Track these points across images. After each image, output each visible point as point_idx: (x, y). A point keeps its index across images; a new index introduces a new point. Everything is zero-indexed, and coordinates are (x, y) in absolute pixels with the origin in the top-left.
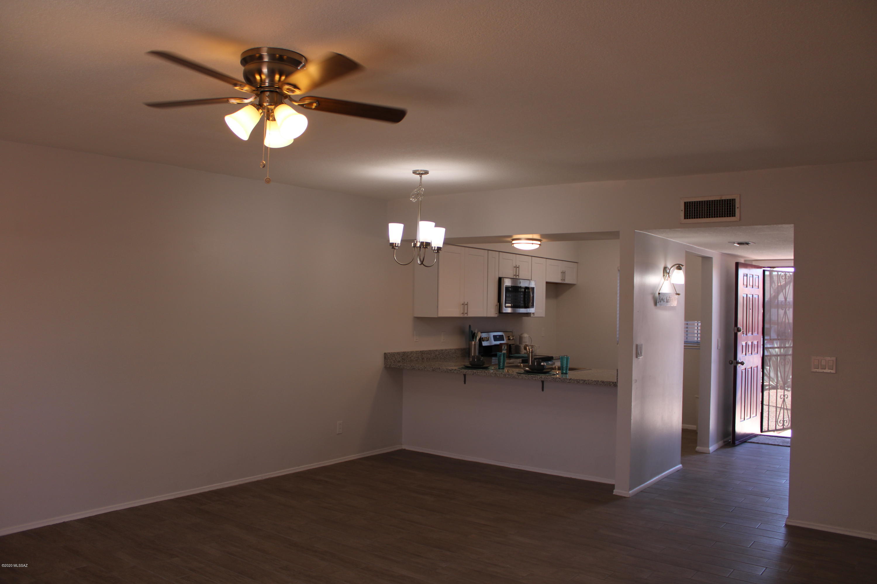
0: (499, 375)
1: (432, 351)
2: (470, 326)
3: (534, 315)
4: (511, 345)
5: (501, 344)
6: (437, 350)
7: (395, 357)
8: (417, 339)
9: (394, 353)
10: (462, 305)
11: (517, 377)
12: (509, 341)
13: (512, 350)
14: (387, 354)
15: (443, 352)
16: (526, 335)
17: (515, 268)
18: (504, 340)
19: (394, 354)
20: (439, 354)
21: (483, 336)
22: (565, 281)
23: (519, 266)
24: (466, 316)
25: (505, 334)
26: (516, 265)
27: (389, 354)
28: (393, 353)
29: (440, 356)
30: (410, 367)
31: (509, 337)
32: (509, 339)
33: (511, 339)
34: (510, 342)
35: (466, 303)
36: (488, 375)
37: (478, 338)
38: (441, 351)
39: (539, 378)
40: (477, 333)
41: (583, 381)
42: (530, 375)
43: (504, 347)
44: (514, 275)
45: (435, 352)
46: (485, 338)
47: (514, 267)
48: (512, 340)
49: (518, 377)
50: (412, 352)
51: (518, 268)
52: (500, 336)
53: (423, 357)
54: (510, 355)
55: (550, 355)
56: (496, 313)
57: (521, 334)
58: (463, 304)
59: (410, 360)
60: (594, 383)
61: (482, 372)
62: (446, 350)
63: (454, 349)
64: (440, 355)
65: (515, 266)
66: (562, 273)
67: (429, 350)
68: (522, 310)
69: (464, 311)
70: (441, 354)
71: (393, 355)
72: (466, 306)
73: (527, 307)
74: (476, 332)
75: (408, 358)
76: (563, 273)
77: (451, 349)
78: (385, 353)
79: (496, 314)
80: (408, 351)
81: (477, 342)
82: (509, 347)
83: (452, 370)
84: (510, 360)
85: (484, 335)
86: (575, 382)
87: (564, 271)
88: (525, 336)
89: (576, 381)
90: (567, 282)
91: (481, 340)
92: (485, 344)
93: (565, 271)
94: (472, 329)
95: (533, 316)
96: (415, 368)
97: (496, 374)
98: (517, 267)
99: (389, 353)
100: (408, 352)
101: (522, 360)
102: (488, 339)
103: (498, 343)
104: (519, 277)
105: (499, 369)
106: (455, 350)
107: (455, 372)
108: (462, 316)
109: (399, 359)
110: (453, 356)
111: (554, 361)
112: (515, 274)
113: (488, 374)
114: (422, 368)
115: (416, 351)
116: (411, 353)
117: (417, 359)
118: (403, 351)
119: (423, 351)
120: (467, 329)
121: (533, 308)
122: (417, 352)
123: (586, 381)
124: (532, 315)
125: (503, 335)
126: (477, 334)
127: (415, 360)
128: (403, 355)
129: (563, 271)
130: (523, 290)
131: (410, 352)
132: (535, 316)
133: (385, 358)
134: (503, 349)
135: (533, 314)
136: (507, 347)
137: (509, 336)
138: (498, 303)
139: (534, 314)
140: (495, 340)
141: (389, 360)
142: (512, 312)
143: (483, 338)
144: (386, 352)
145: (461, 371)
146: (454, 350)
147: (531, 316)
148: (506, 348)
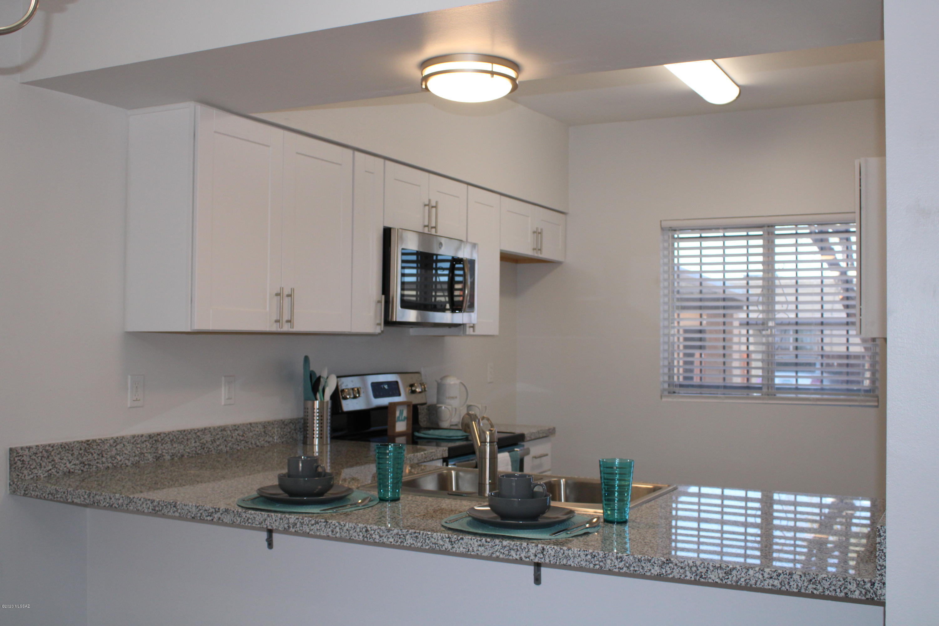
0: (381, 536)
1: (191, 431)
2: (306, 359)
3: (474, 331)
4: (418, 406)
5: (391, 404)
6: (205, 429)
7: (53, 460)
8: (137, 400)
9: (49, 445)
10: (276, 298)
11: (448, 545)
12: (414, 395)
13: (420, 417)
14: (20, 451)
15: (225, 433)
16: (452, 381)
17: (427, 208)
18: (399, 395)
19: (47, 451)
20: (214, 441)
21: (345, 384)
22: (541, 253)
23: (437, 202)
24: (286, 328)
25: (402, 380)
26: (430, 201)
27: (27, 452)
28: (44, 446)
29: (218, 446)
30: (85, 499)
31: (412, 386)
32: (413, 392)
33: (418, 390)
34: (416, 400)
35: (287, 291)
36: (338, 535)
37: (329, 392)
38: (222, 431)
39: (533, 551)
40: (327, 378)
41: (721, 574)
42: (497, 541)
43: (401, 413)
44: (425, 226)
45: (198, 434)
46: (348, 389)
47: (425, 205)
48: (420, 392)
49: (450, 547)
50: (117, 441)
51: (434, 209)
52: (388, 383)
53: (160, 452)
54: (417, 434)
55: (518, 431)
56: (378, 322)
57: (442, 379)
58: (277, 295)
59: (110, 465)
60: (771, 581)
61: (317, 523)
62: (236, 428)
63: (260, 423)
64: (218, 443)
65: (427, 203)
66: (534, 232)
67: (181, 432)
68: (447, 317)
69: (281, 314)
70: (218, 439)
71: (45, 454)
72: (287, 301)
73: (456, 307)
74: (324, 374)
75: (104, 459)
76: (538, 233)
77: (251, 424)
78: (11, 450)
79: (379, 324)
80: (103, 437)
81: (327, 402)
82: (414, 410)
83: (216, 512)
84: (417, 451)
85: (348, 383)
86: (688, 573)
87: (540, 231)
88: (452, 383)
89: (691, 572)
90: (545, 255)
91: (337, 397)
92: (349, 405)
93: (542, 230)
94: (313, 367)
95: (472, 333)
96: (99, 502)
97: (367, 531)
98: (433, 207)
99: (29, 448)
100: (103, 441)
101: (450, 450)
102: (356, 393)
103: (384, 401)
104: (436, 232)
105: (382, 500)
106: (264, 427)
107: (227, 519)
108: (274, 328)
109: (69, 465)
110: (258, 444)
111: (526, 445)
112: (426, 224)
113: (338, 529)
114: (121, 501)
115: (134, 437)
116: (115, 442)
117: (137, 458)
118: (84, 439)
119: (159, 434)
120: (299, 368)
121: (473, 312)
122: (135, 440)
123: (734, 572)
124: (469, 331)
125: (397, 382)
126: (326, 382)
127: (129, 464)
128: (85, 450)
129: (537, 228)
130: (447, 265)
131: (111, 442)
132: (477, 332)
133: (12, 465)
134: (399, 417)
135: (470, 327)
136: (408, 412)
137: (412, 383)
138: (383, 296)
139: (473, 327)
140: (376, 396)
141: (26, 472)
142: (419, 321)
143: (343, 391)
144: (17, 444)
145: (244, 515)
146: (260, 427)
147: (467, 333)
148: (405, 414)
